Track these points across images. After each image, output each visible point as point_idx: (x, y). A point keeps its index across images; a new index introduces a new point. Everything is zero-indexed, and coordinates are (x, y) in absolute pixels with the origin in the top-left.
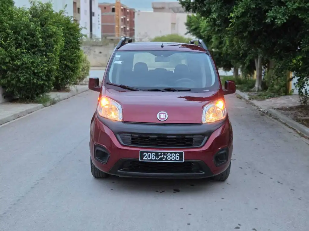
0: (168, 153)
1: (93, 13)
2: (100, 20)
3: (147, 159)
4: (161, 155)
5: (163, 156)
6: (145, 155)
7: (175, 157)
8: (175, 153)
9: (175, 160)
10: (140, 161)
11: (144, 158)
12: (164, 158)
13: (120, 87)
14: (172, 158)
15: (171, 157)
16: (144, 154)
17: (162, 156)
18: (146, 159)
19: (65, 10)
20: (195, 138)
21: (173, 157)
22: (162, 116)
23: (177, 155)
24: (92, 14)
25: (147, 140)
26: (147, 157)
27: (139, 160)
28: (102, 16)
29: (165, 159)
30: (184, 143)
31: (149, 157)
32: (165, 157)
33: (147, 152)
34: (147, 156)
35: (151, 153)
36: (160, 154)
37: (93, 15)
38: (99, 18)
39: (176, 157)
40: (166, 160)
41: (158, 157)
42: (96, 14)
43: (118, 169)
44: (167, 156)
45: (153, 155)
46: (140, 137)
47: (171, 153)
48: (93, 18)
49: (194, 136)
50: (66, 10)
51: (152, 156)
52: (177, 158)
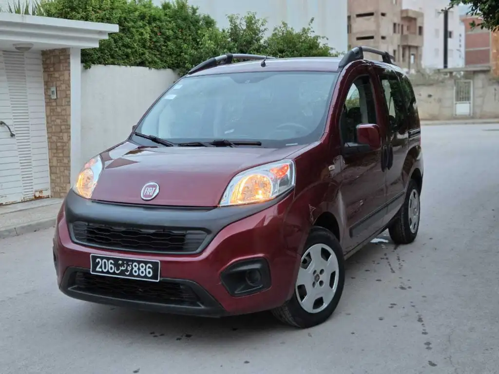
0: (133, 261)
1: (451, 33)
2: (463, 43)
3: (102, 270)
4: (122, 265)
5: (127, 268)
6: (99, 262)
7: (145, 270)
8: (146, 263)
9: (146, 277)
10: (92, 273)
11: (98, 269)
12: (127, 271)
13: (151, 141)
14: (140, 271)
15: (139, 269)
16: (97, 261)
17: (124, 267)
18: (100, 270)
19: (310, 27)
20: (191, 236)
21: (142, 269)
22: (149, 191)
23: (149, 267)
24: (447, 34)
25: (107, 235)
26: (101, 267)
27: (90, 271)
28: (467, 37)
29: (129, 273)
30: (167, 245)
31: (105, 268)
32: (129, 268)
33: (102, 258)
34: (102, 264)
35: (108, 259)
36: (120, 262)
37: (450, 37)
38: (460, 41)
39: (148, 270)
40: (131, 275)
41: (118, 269)
42: (455, 34)
43: (69, 287)
44: (132, 269)
45: (111, 263)
46: (99, 229)
47: (139, 262)
48: (449, 40)
49: (189, 232)
50: (312, 28)
51: (110, 266)
52: (149, 273)
